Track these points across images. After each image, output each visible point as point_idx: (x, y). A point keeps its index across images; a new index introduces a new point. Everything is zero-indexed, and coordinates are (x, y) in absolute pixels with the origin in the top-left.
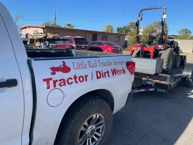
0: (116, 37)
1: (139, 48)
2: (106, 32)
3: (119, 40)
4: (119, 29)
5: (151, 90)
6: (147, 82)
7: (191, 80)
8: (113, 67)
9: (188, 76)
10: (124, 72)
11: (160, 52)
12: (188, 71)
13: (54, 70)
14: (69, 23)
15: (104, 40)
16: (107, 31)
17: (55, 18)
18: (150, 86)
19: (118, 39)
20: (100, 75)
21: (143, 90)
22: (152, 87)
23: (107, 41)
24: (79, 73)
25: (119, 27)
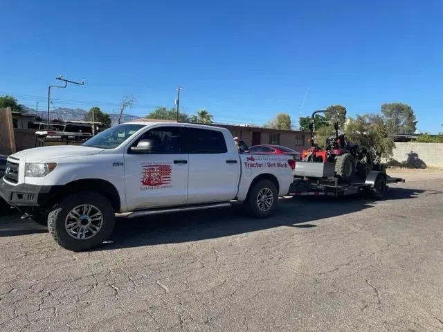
0: (297, 138)
1: (311, 153)
2: (277, 129)
3: (302, 143)
4: (304, 122)
5: (320, 194)
6: (318, 187)
7: (374, 189)
8: (278, 162)
9: (371, 185)
10: (286, 166)
11: (336, 158)
12: (370, 180)
13: (248, 159)
14: (203, 110)
15: (273, 142)
16: (279, 126)
17: (178, 103)
18: (320, 191)
19: (300, 142)
20: (270, 165)
21: (313, 193)
22: (321, 191)
23: (278, 144)
24: (259, 162)
25: (305, 117)
